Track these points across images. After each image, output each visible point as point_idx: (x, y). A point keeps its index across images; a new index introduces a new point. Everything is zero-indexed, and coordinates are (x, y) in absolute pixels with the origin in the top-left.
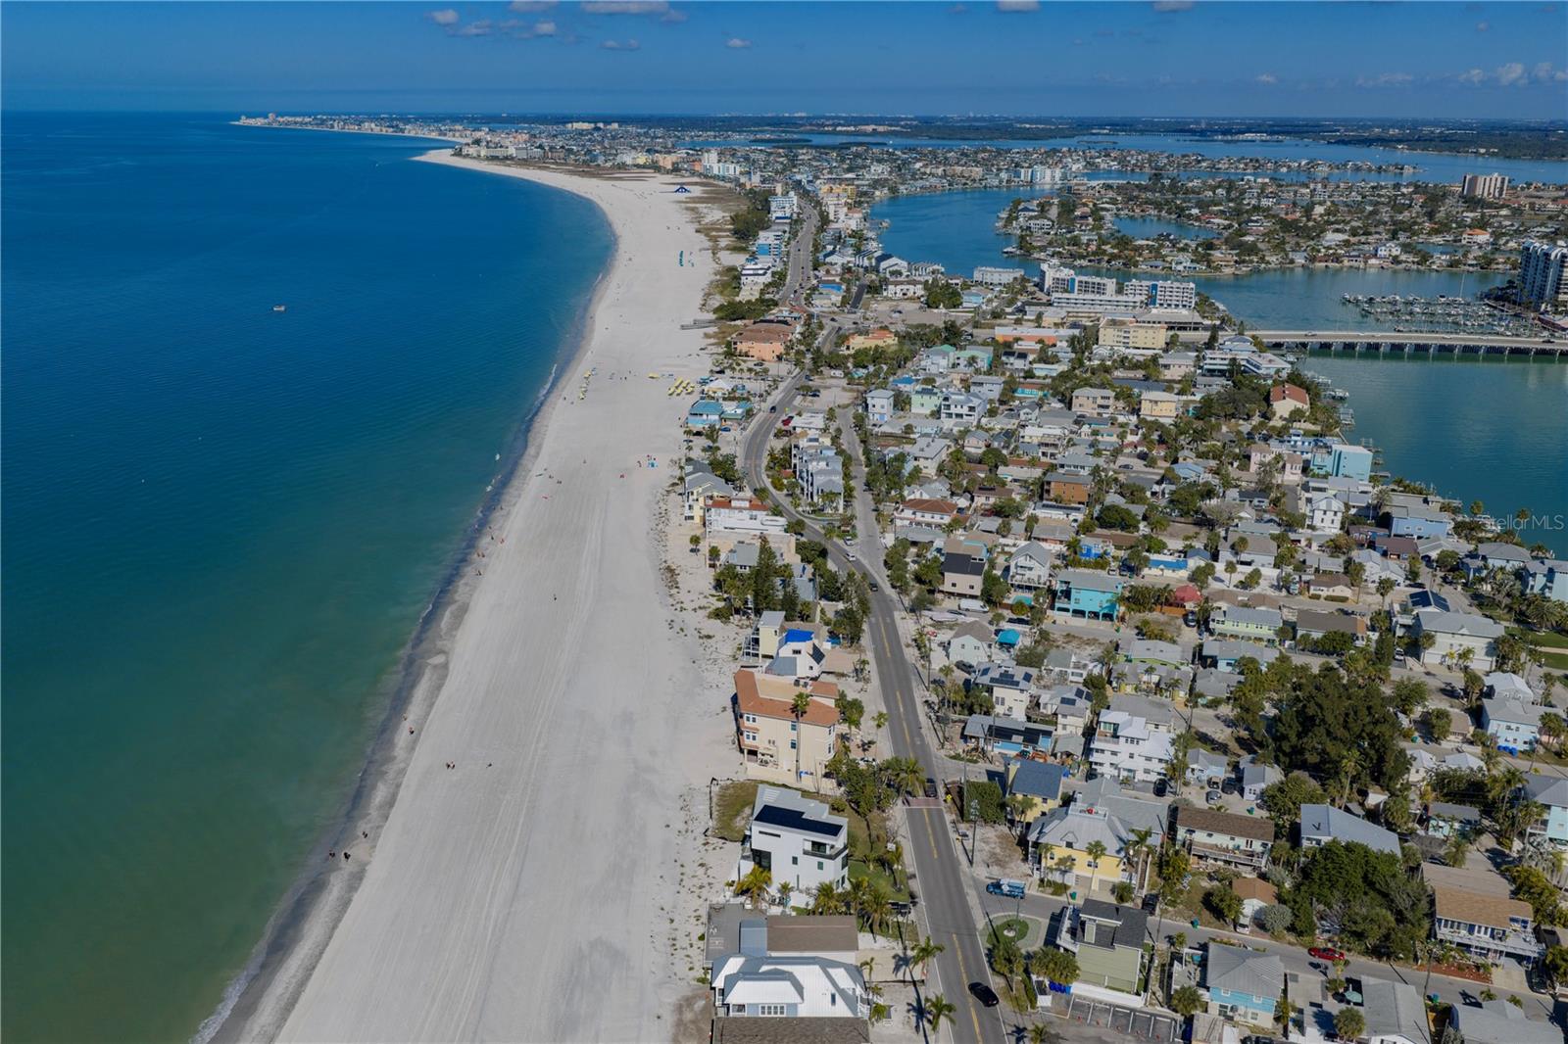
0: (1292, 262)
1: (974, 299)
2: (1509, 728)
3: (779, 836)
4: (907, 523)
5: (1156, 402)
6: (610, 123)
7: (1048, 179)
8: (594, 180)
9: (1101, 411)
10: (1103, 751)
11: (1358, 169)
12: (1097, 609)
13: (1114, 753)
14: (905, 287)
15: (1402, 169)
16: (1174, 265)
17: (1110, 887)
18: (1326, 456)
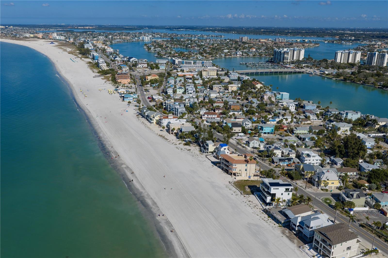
0: (222, 56)
1: (162, 67)
2: (369, 143)
3: (278, 189)
4: (206, 118)
5: (232, 87)
6: (10, 26)
7: (147, 39)
8: (21, 41)
9: (220, 90)
10: (307, 160)
11: (212, 36)
12: (269, 132)
13: (309, 160)
14: (142, 65)
15: (221, 36)
16: (198, 58)
17: (336, 187)
18: (279, 95)
